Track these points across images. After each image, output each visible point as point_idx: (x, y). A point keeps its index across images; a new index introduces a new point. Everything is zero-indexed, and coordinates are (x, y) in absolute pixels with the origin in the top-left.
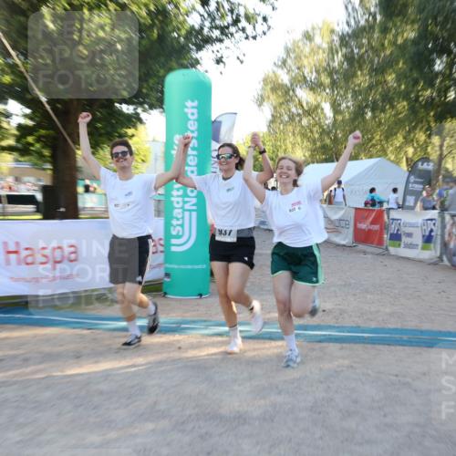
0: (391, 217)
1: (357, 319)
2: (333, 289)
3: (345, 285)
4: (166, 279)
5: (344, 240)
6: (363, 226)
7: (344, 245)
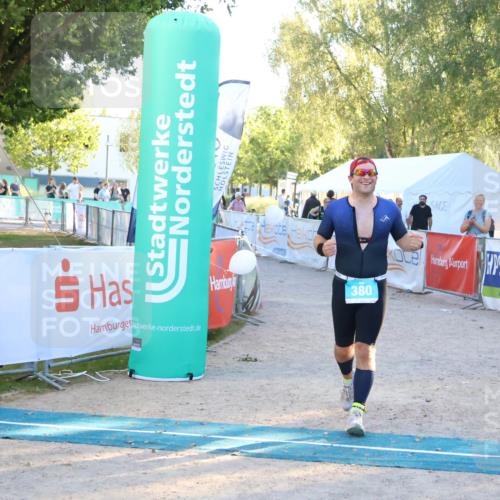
0: (487, 249)
1: (452, 425)
2: (402, 367)
3: (422, 362)
4: (134, 348)
5: (409, 283)
6: (441, 261)
7: (410, 292)
